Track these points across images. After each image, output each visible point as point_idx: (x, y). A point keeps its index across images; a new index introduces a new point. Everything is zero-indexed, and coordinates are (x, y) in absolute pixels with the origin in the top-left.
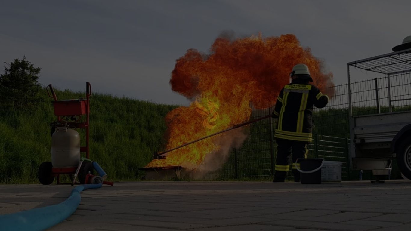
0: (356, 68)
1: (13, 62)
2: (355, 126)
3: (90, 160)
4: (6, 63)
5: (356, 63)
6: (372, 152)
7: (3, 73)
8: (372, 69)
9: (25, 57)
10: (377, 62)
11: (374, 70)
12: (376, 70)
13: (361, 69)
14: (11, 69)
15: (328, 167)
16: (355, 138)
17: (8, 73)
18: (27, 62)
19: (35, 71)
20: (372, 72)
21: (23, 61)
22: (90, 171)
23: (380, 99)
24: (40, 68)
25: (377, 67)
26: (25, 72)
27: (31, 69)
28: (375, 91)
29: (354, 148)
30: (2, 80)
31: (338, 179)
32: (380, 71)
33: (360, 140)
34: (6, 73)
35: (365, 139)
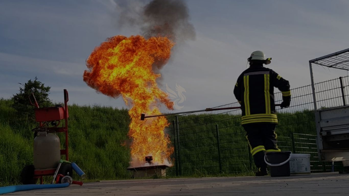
0: (318, 65)
1: (27, 83)
2: (321, 120)
3: (69, 162)
4: (20, 84)
5: (317, 60)
6: (339, 144)
7: (19, 93)
8: (334, 65)
9: (37, 78)
10: (337, 58)
11: (336, 67)
12: (337, 66)
13: (323, 66)
14: (25, 89)
15: (296, 160)
16: (321, 130)
17: (23, 92)
18: (39, 82)
19: (46, 90)
20: (334, 68)
21: (35, 82)
22: (69, 172)
23: (345, 96)
24: (50, 87)
25: (338, 63)
26: (37, 91)
27: (42, 88)
28: (340, 89)
29: (321, 140)
30: (18, 98)
31: (307, 170)
32: (342, 68)
33: (326, 133)
34: (21, 93)
35: (331, 131)
